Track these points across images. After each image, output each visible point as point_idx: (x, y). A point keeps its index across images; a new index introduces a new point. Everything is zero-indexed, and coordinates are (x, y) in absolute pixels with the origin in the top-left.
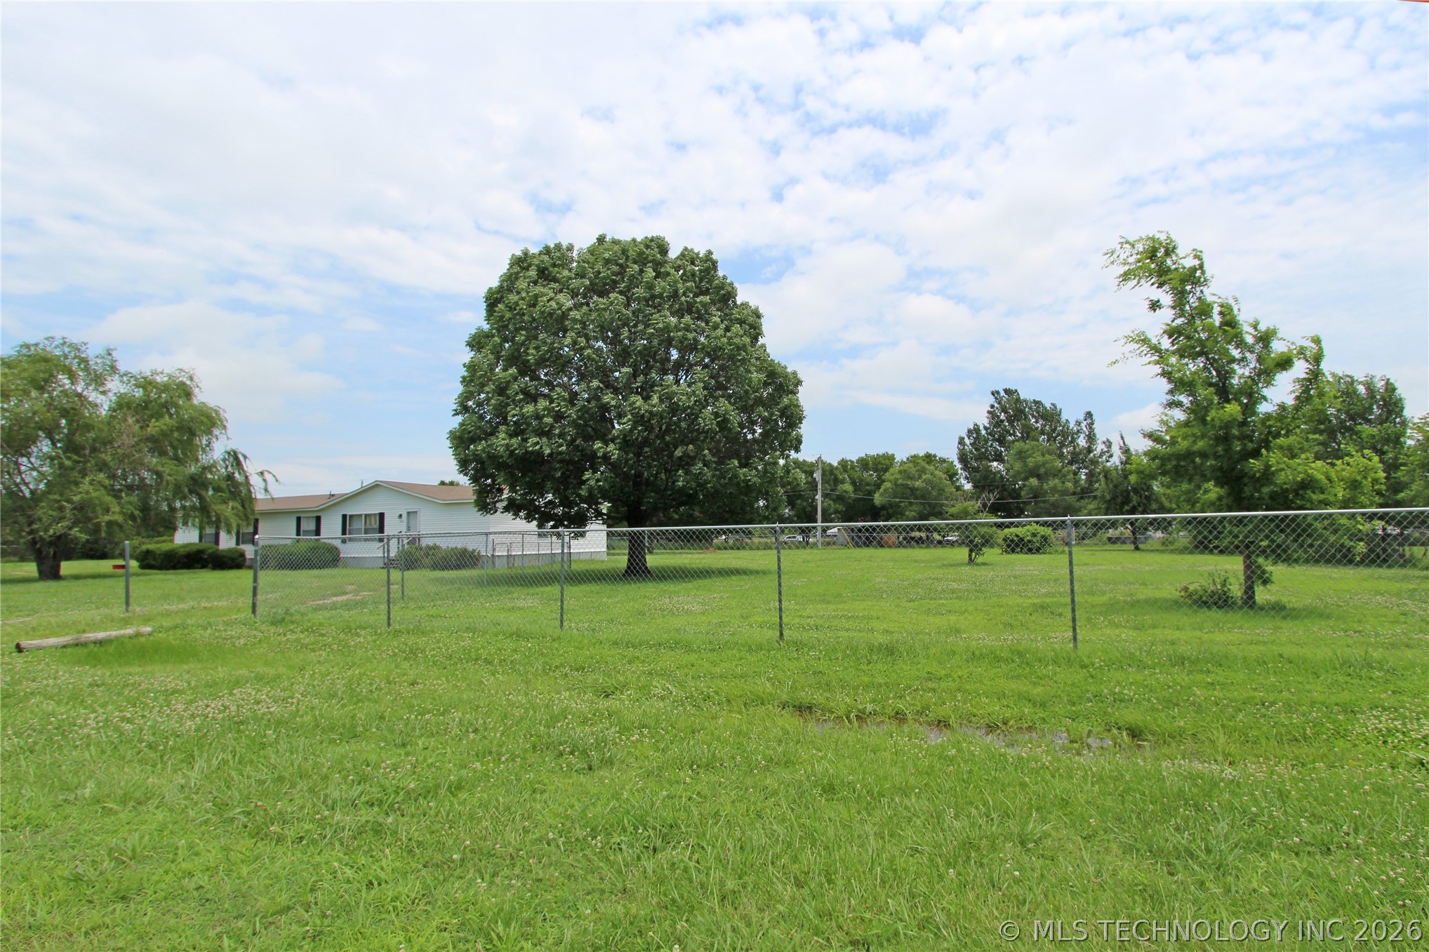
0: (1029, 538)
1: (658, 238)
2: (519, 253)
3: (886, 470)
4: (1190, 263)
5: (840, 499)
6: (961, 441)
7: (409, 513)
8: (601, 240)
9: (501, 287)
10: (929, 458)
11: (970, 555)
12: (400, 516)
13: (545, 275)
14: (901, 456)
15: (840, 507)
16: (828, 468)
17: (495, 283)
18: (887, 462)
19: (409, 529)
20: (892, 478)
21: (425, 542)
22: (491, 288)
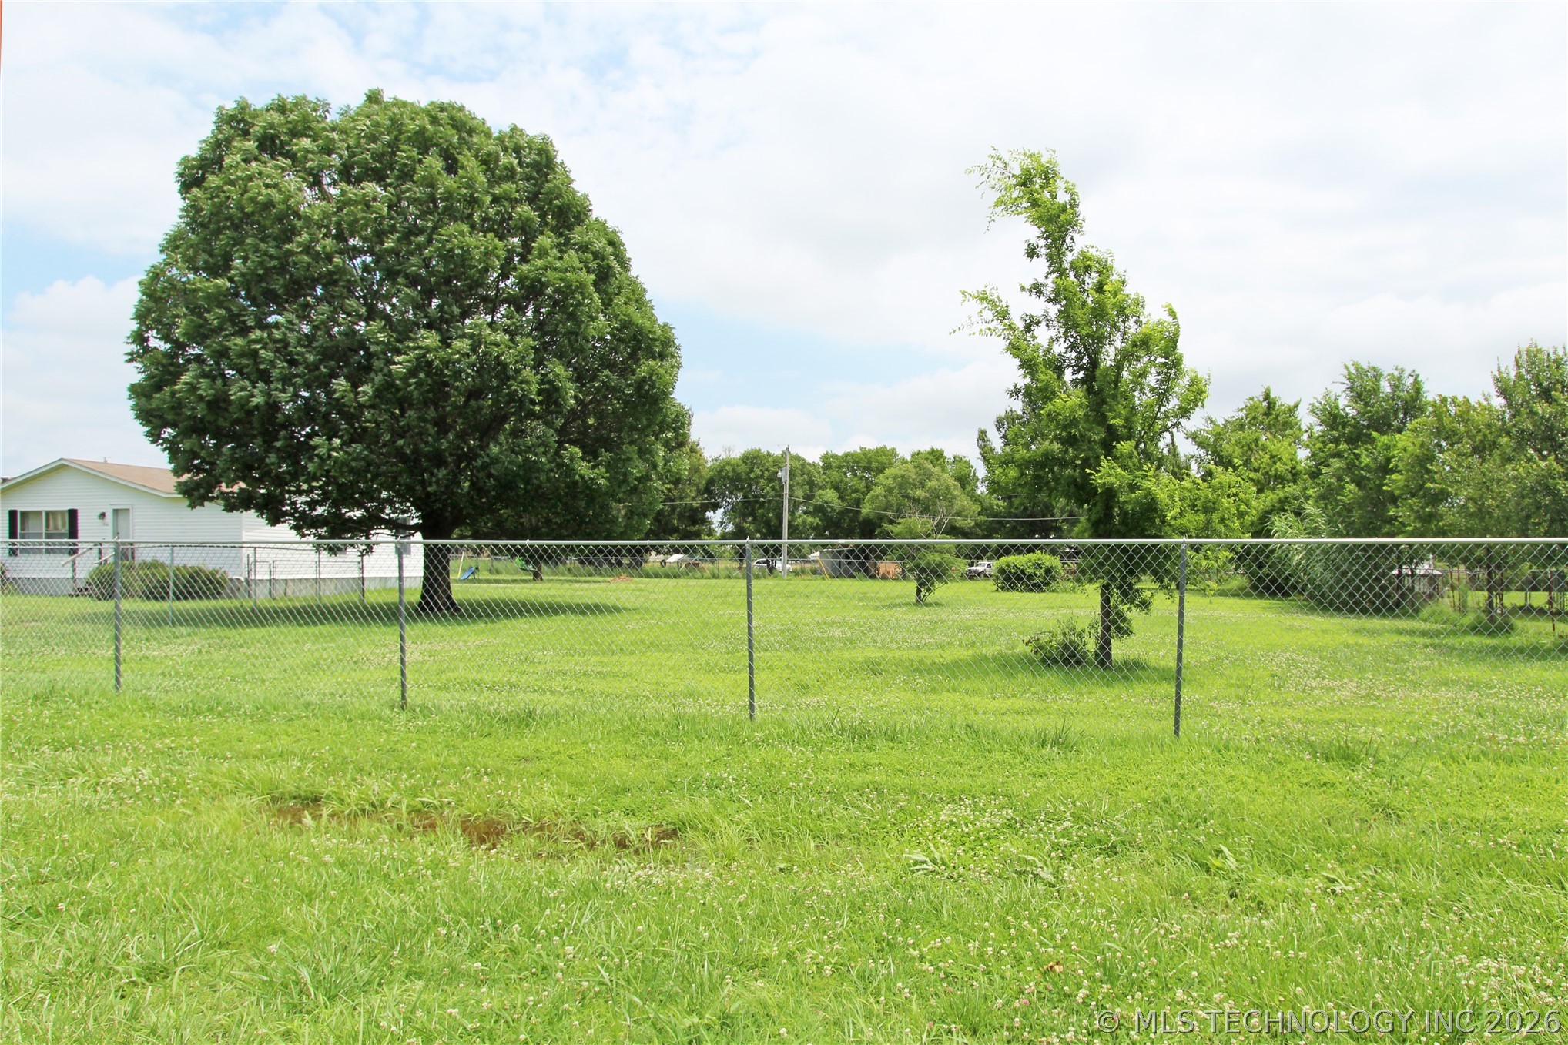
0: (1030, 571)
1: (452, 106)
2: (230, 106)
3: (880, 470)
4: (1063, 198)
5: (820, 510)
6: (982, 436)
7: (116, 512)
8: (373, 98)
9: (202, 159)
10: (936, 456)
11: (919, 592)
12: (103, 515)
13: (270, 144)
14: (905, 452)
15: (816, 521)
16: (798, 464)
17: (194, 152)
18: (884, 459)
19: (116, 533)
20: (886, 482)
21: (144, 555)
22: (185, 160)
